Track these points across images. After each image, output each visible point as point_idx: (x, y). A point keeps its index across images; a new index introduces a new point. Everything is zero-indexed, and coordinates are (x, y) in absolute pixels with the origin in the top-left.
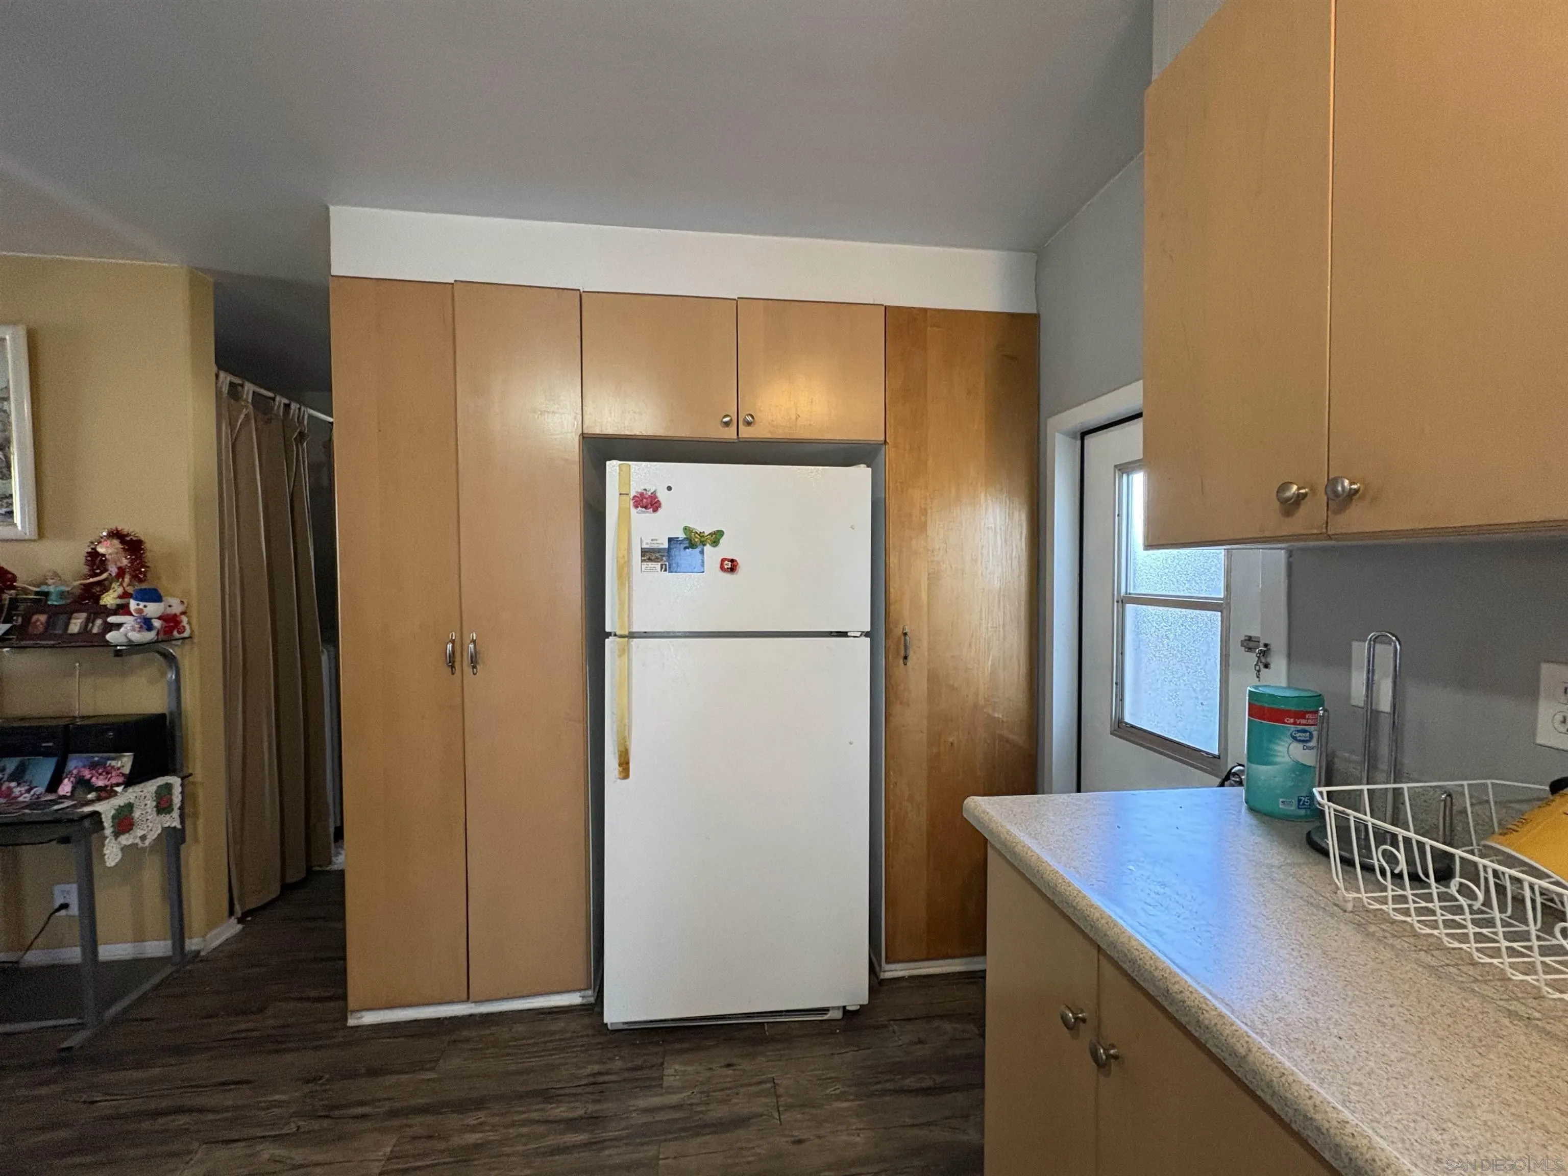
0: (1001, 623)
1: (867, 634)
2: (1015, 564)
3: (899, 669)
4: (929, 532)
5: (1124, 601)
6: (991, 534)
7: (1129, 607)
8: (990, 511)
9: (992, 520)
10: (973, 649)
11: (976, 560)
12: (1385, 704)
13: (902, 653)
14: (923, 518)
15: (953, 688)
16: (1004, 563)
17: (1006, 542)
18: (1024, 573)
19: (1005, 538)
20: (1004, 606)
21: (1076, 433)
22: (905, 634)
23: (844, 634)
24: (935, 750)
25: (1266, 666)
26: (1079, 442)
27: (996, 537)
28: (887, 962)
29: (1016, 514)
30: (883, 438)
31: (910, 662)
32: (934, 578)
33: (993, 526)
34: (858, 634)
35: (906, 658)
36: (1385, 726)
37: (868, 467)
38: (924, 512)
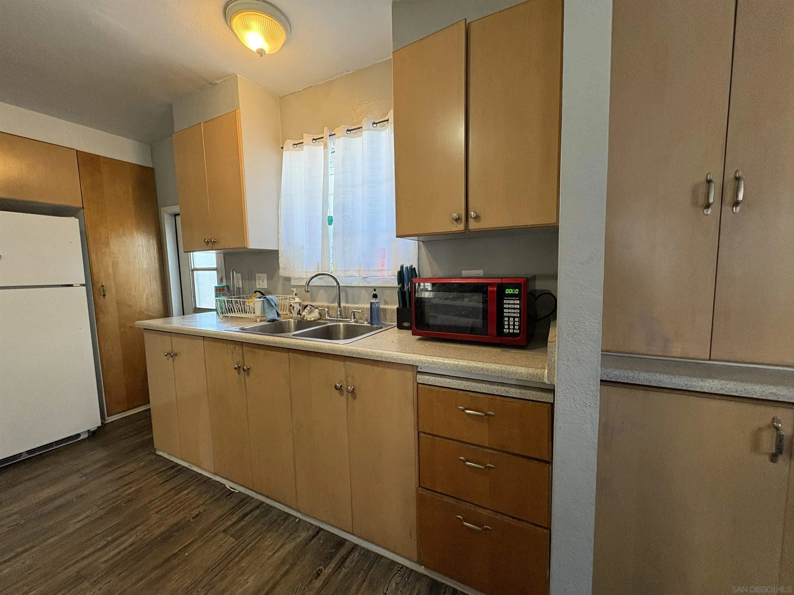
0: (149, 280)
1: (83, 285)
2: (153, 260)
3: (101, 300)
4: (111, 245)
5: (193, 271)
6: (141, 248)
7: (195, 272)
8: (139, 239)
9: (140, 242)
10: (137, 291)
11: (135, 257)
12: (241, 286)
13: (102, 294)
14: (107, 240)
15: (130, 306)
16: (148, 259)
17: (148, 251)
18: (157, 262)
19: (147, 249)
20: (149, 274)
21: (172, 214)
22: (103, 286)
23: (71, 285)
24: (123, 330)
25: (222, 282)
26: (174, 218)
27: (143, 249)
28: (108, 416)
29: (151, 241)
30: (82, 206)
31: (107, 297)
32: (115, 265)
33: (141, 244)
34: (79, 285)
35: (104, 295)
36: (241, 290)
37: (76, 218)
38: (108, 238)
